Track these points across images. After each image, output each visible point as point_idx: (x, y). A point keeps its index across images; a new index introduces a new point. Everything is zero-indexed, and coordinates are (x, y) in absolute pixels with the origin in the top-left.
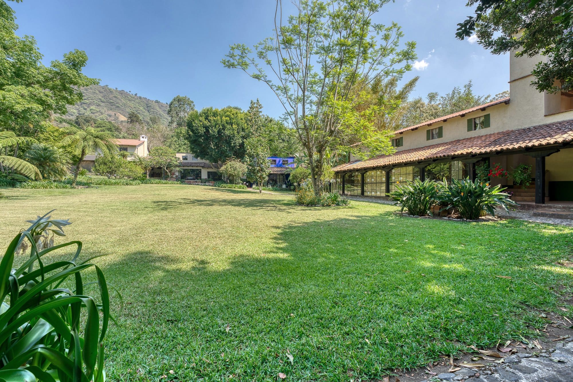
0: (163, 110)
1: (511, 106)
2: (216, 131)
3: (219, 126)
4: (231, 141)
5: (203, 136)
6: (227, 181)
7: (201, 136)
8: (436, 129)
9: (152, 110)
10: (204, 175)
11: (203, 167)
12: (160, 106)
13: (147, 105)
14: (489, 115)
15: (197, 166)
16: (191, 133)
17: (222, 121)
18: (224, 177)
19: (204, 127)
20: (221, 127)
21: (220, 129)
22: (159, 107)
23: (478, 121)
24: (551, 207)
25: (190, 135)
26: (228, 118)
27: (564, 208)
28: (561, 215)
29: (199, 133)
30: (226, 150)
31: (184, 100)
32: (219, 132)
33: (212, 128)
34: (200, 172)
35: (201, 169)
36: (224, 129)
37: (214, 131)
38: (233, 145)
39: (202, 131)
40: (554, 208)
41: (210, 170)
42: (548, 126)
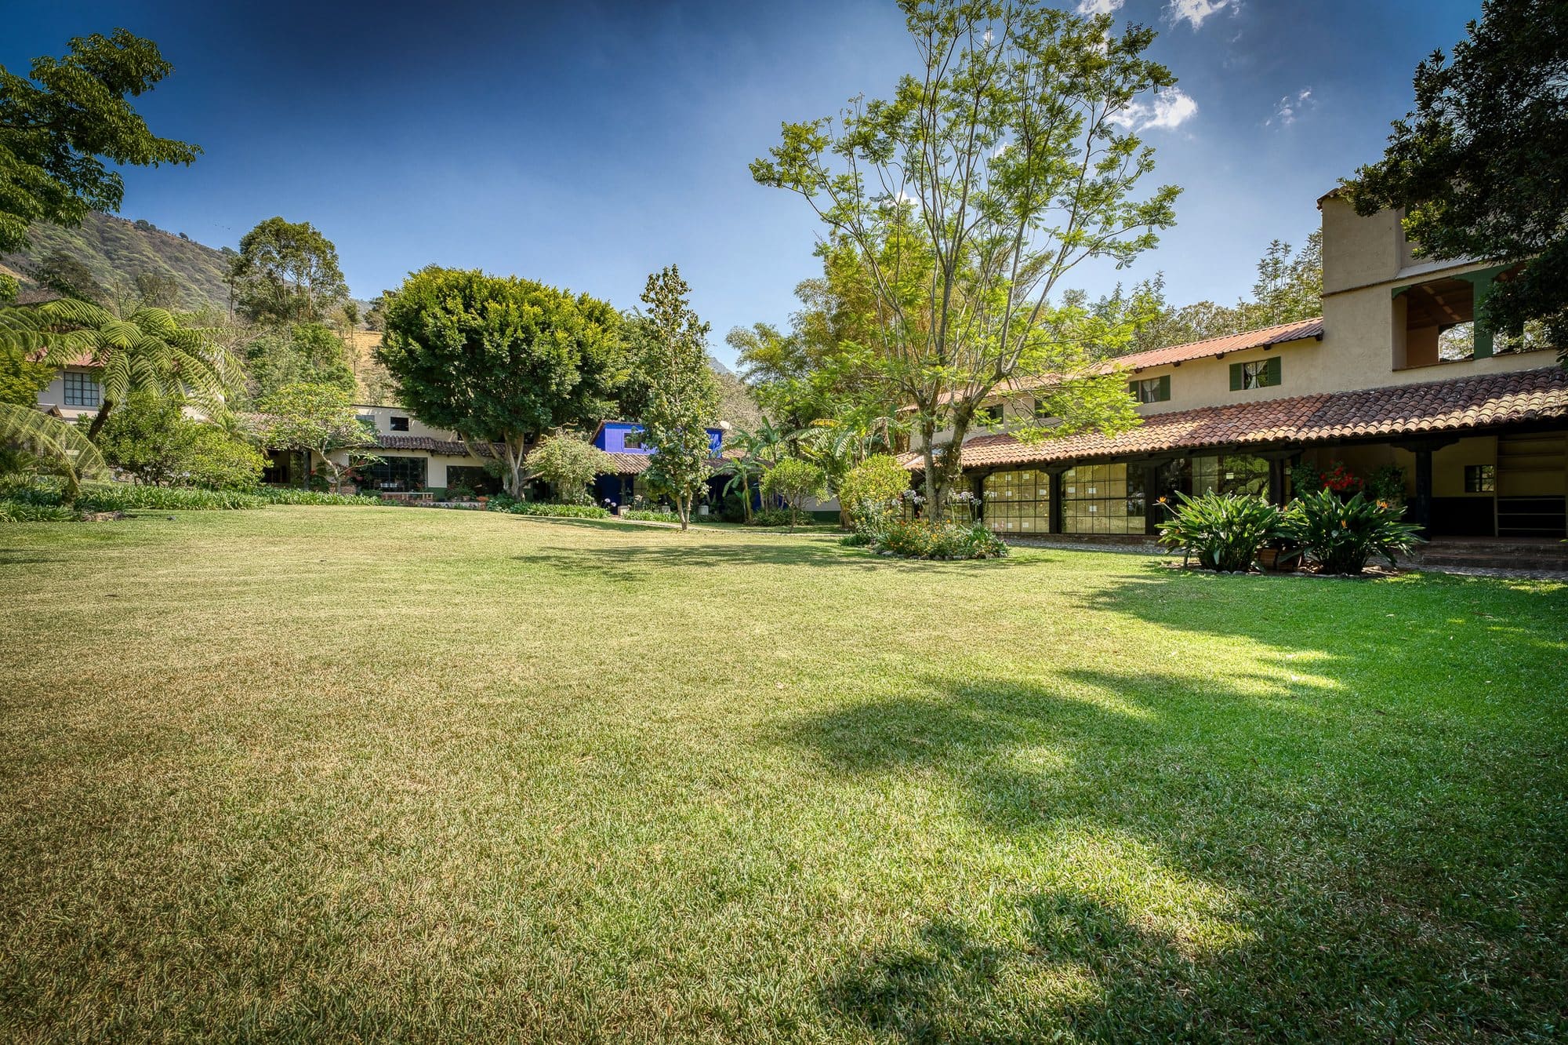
0: (170, 258)
1: (1326, 346)
2: (506, 343)
3: (516, 331)
4: (551, 378)
5: (458, 358)
6: (520, 495)
7: (452, 357)
8: (1151, 380)
9: (125, 253)
10: (436, 476)
11: (433, 452)
12: (157, 241)
13: (101, 232)
14: (1278, 359)
15: (413, 450)
16: (416, 346)
17: (521, 316)
18: (511, 484)
19: (461, 331)
20: (520, 335)
21: (517, 339)
22: (154, 245)
23: (1251, 371)
24: (1447, 547)
25: (411, 352)
26: (537, 309)
27: (1472, 547)
28: (1479, 560)
29: (447, 346)
30: (534, 402)
31: (299, 233)
32: (514, 346)
33: (491, 334)
34: (424, 468)
35: (424, 460)
36: (528, 341)
37: (495, 345)
38: (554, 388)
39: (457, 341)
40: (1455, 548)
41: (458, 462)
42: (1405, 390)
